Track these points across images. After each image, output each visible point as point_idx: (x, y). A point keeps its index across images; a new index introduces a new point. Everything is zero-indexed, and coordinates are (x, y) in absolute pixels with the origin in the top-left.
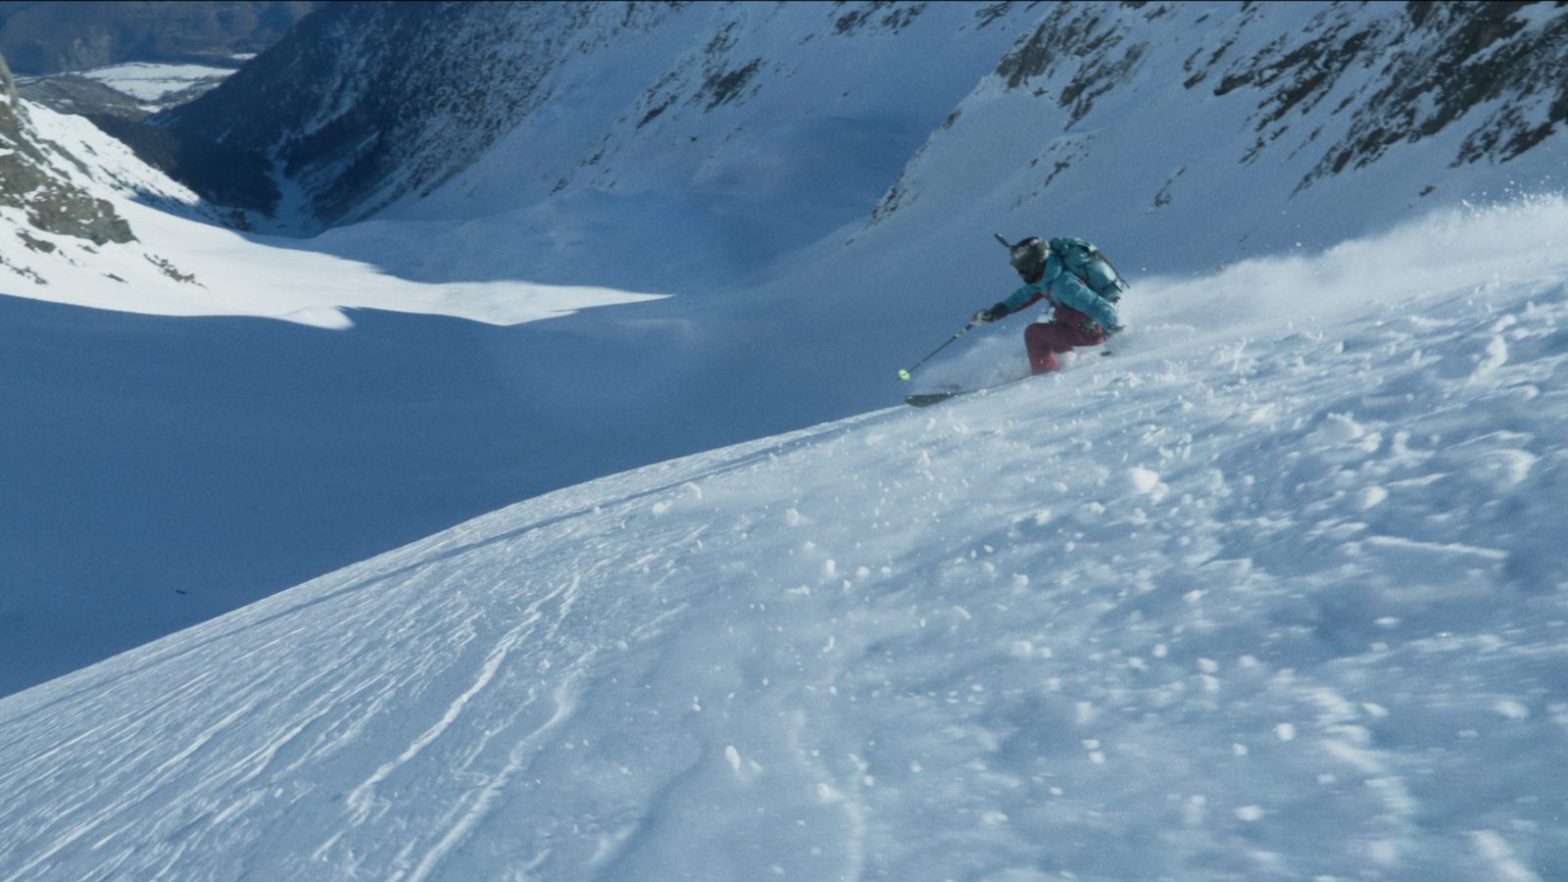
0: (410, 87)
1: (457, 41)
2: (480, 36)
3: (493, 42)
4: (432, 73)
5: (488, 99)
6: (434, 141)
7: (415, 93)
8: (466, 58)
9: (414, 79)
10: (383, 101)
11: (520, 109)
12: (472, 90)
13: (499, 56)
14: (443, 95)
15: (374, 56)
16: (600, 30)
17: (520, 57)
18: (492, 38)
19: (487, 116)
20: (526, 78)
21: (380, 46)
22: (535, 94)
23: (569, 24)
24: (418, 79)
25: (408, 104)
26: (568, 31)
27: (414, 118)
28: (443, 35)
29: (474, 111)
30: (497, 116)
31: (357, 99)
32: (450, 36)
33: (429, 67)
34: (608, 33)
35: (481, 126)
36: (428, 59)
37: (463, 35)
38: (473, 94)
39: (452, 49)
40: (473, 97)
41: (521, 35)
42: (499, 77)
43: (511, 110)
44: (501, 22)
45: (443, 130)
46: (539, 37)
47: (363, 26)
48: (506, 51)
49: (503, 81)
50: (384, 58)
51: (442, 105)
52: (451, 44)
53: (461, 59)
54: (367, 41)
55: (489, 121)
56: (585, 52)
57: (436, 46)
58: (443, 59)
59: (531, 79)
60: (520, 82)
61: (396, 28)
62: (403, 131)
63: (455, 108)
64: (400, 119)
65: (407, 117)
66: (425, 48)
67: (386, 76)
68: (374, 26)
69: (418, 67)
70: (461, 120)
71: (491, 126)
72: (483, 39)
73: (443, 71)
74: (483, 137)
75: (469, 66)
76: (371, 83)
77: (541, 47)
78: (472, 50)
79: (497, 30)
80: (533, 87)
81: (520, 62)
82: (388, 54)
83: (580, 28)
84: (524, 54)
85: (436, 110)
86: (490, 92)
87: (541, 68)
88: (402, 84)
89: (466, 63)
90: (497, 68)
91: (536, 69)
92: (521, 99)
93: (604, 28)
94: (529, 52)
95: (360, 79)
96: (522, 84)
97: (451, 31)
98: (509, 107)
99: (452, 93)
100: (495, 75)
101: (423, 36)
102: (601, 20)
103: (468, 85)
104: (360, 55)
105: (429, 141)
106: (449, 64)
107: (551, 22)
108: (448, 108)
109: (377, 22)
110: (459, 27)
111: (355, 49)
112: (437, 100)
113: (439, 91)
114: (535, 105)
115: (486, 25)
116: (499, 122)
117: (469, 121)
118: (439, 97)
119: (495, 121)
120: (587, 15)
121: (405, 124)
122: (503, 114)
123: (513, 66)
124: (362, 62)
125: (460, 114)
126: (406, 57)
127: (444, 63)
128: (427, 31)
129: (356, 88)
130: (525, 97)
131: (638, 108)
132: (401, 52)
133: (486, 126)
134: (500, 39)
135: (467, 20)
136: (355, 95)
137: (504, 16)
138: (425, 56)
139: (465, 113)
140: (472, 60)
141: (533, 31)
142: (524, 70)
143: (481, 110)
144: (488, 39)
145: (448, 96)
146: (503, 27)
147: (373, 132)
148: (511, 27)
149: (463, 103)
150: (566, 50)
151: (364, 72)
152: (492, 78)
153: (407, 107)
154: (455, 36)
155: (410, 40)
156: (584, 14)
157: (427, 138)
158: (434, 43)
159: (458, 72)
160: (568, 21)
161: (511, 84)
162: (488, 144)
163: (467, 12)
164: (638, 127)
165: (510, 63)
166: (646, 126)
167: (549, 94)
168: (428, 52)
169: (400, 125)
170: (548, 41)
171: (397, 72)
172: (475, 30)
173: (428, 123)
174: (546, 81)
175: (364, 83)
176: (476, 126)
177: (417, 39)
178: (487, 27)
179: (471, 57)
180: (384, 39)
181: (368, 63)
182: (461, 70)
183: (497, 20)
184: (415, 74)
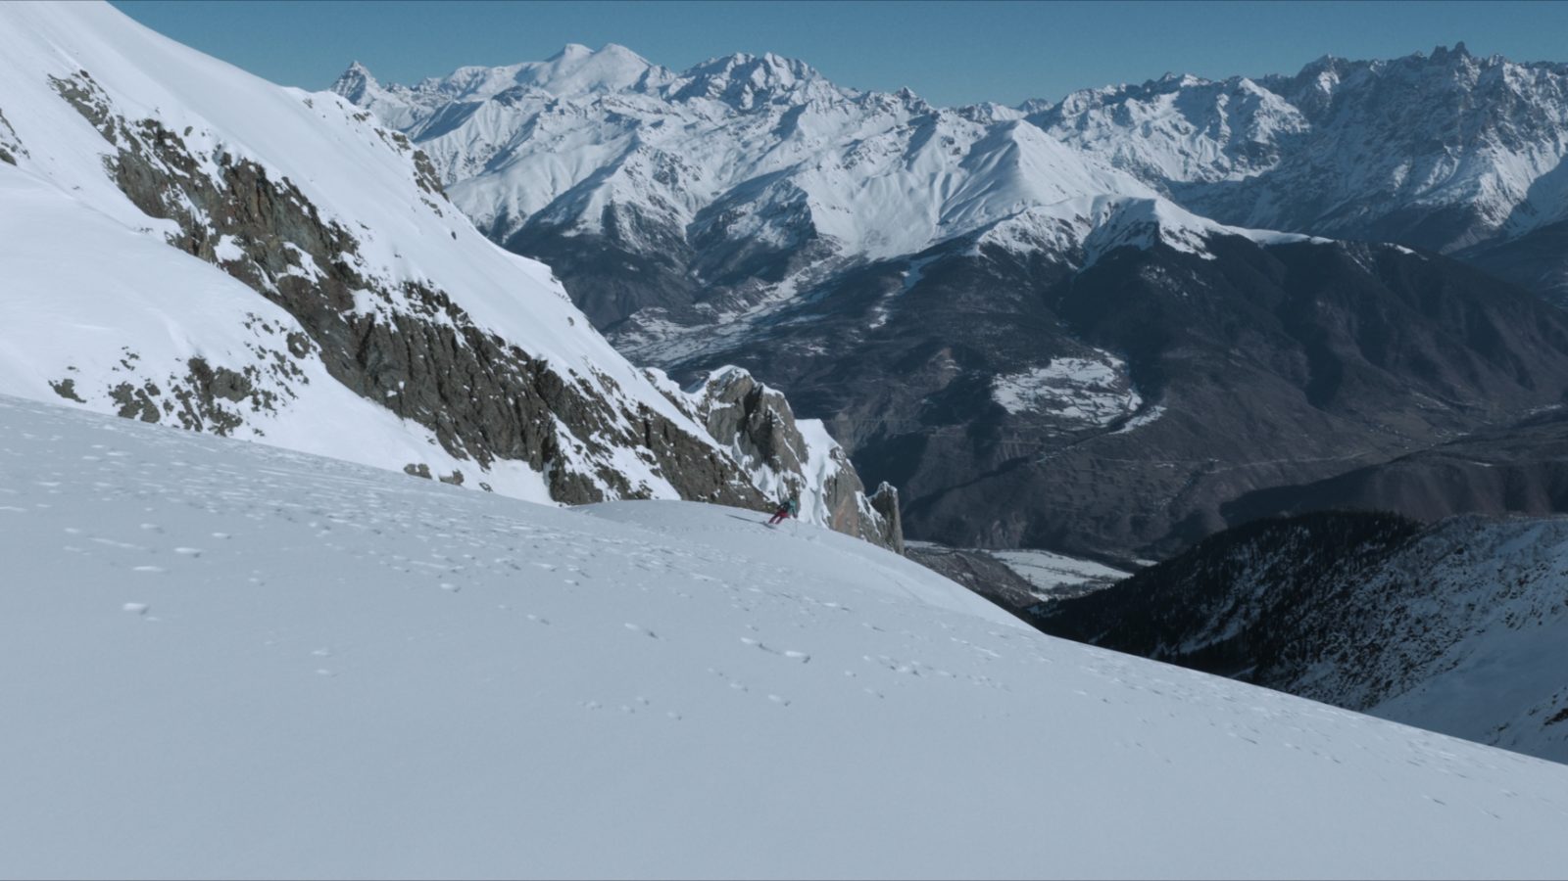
0: (1304, 626)
1: (1369, 587)
2: (1397, 587)
3: (1410, 596)
4: (1333, 616)
5: (1384, 656)
6: (1311, 689)
7: (1307, 633)
8: (1374, 607)
9: (1310, 618)
10: (1271, 634)
11: (1416, 675)
12: (1367, 642)
13: (1408, 611)
14: (1335, 642)
15: (1276, 586)
16: (1536, 604)
17: (1433, 617)
18: (1410, 591)
19: (1377, 674)
20: (1433, 642)
21: (1283, 578)
22: (1439, 660)
23: (1502, 591)
24: (1315, 619)
25: (1295, 643)
26: (1498, 599)
27: (1299, 660)
28: (1356, 577)
29: (1365, 666)
30: (1388, 676)
31: (1244, 627)
32: (1362, 580)
33: (1331, 609)
34: (1546, 610)
35: (1368, 683)
36: (1332, 599)
37: (1377, 582)
38: (1367, 647)
39: (1361, 595)
40: (1366, 650)
41: (1441, 593)
42: (1402, 633)
43: (1406, 673)
44: (1426, 574)
45: (1324, 678)
46: (1462, 599)
47: (1271, 554)
48: (1417, 608)
49: (1405, 640)
50: (1285, 590)
51: (1331, 652)
52: (1361, 589)
53: (1368, 607)
54: (1273, 569)
55: (1378, 681)
56: (1512, 625)
57: (1344, 588)
58: (1348, 603)
59: (1438, 644)
60: (1424, 644)
61: (1306, 561)
62: (1283, 671)
63: (1344, 658)
64: (1283, 657)
65: (1291, 657)
66: (1332, 587)
67: (1281, 609)
68: (1282, 556)
69: (1319, 606)
70: (1346, 672)
71: (1379, 687)
72: (1400, 591)
73: (1344, 616)
74: (1366, 696)
75: (1375, 616)
76: (1264, 614)
77: (1461, 611)
78: (1383, 599)
79: (1417, 583)
80: (1439, 653)
81: (1431, 623)
82: (1290, 586)
83: (1512, 598)
84: (1438, 615)
85: (1322, 656)
86: (1386, 649)
87: (1453, 634)
88: (1296, 621)
89: (1374, 612)
90: (1403, 624)
91: (1448, 634)
92: (1421, 664)
93: (1542, 603)
94: (1445, 614)
95: (1254, 608)
96: (1427, 647)
97: (1365, 575)
98: (1405, 669)
99: (1345, 642)
100: (1398, 630)
101: (1332, 576)
102: (1540, 594)
103: (1365, 636)
104: (1261, 582)
105: (1305, 687)
106: (1354, 609)
107: (1479, 585)
108: (1336, 656)
109: (1288, 553)
110: (1375, 573)
111: (1257, 576)
112: (1326, 645)
113: (1331, 636)
114: (1435, 673)
115: (1407, 576)
116: (1389, 684)
117: (1356, 675)
118: (1329, 642)
119: (1385, 681)
120: (1524, 585)
121: (1288, 664)
122: (1395, 676)
123: (1422, 625)
124: (1260, 591)
125: (1347, 666)
126: (1309, 593)
127: (1348, 607)
128: (1339, 570)
129: (1246, 616)
130: (1426, 662)
131: (1554, 702)
132: (1306, 586)
133: (1373, 685)
134: (1419, 594)
135: (1385, 567)
136: (1244, 622)
137: (1430, 569)
138: (1330, 596)
139: (1353, 666)
140: (1380, 610)
141: (1455, 591)
142: (1432, 632)
143: (1372, 666)
144: (1404, 590)
145: (1340, 644)
146: (1425, 581)
147: (1251, 665)
148: (1436, 583)
149: (1352, 654)
150: (1489, 619)
151: (1259, 600)
152: (1393, 633)
153: (1294, 647)
154: (1368, 581)
155: (1317, 578)
156: (1521, 583)
157: (1305, 684)
158: (1343, 585)
159: (1361, 620)
160: (1501, 589)
161: (1414, 645)
162: (1370, 705)
163: (1388, 558)
164: (1546, 724)
165: (1418, 621)
166: (1557, 724)
167: (1455, 664)
168: (1333, 592)
169: (1281, 664)
170: (1471, 606)
171: (1294, 608)
172: (1392, 579)
173: (1310, 667)
174: (1454, 651)
175: (1256, 613)
176: (1362, 682)
177: (1326, 577)
178: (1407, 578)
179: (1381, 608)
180: (1290, 571)
181: (1266, 592)
182: (1365, 618)
183: (1421, 572)
184: (1314, 614)
